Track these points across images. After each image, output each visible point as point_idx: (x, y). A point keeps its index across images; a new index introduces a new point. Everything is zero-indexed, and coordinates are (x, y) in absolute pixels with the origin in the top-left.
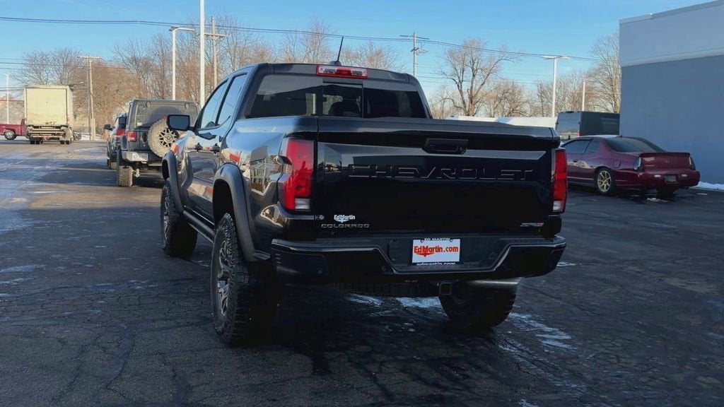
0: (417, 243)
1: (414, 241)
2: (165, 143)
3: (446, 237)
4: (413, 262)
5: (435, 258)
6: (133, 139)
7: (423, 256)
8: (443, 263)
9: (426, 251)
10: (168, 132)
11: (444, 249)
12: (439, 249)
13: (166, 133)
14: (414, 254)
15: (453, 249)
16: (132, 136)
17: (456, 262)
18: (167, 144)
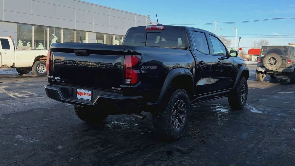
0: (78, 90)
1: (77, 89)
2: (271, 64)
3: (87, 89)
4: (77, 97)
5: (84, 97)
6: (260, 62)
7: (80, 96)
8: (86, 99)
9: (81, 94)
10: (272, 59)
11: (87, 94)
12: (85, 94)
13: (271, 59)
14: (77, 94)
15: (89, 95)
16: (259, 61)
17: (90, 100)
18: (272, 64)
